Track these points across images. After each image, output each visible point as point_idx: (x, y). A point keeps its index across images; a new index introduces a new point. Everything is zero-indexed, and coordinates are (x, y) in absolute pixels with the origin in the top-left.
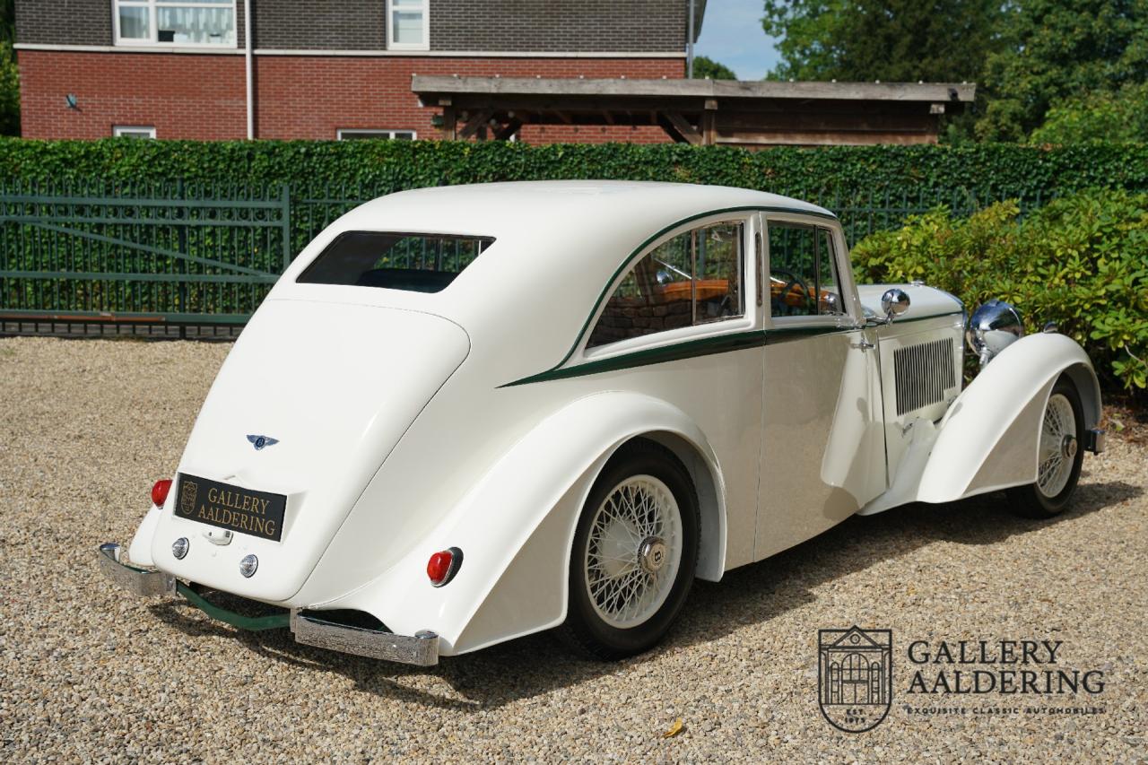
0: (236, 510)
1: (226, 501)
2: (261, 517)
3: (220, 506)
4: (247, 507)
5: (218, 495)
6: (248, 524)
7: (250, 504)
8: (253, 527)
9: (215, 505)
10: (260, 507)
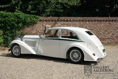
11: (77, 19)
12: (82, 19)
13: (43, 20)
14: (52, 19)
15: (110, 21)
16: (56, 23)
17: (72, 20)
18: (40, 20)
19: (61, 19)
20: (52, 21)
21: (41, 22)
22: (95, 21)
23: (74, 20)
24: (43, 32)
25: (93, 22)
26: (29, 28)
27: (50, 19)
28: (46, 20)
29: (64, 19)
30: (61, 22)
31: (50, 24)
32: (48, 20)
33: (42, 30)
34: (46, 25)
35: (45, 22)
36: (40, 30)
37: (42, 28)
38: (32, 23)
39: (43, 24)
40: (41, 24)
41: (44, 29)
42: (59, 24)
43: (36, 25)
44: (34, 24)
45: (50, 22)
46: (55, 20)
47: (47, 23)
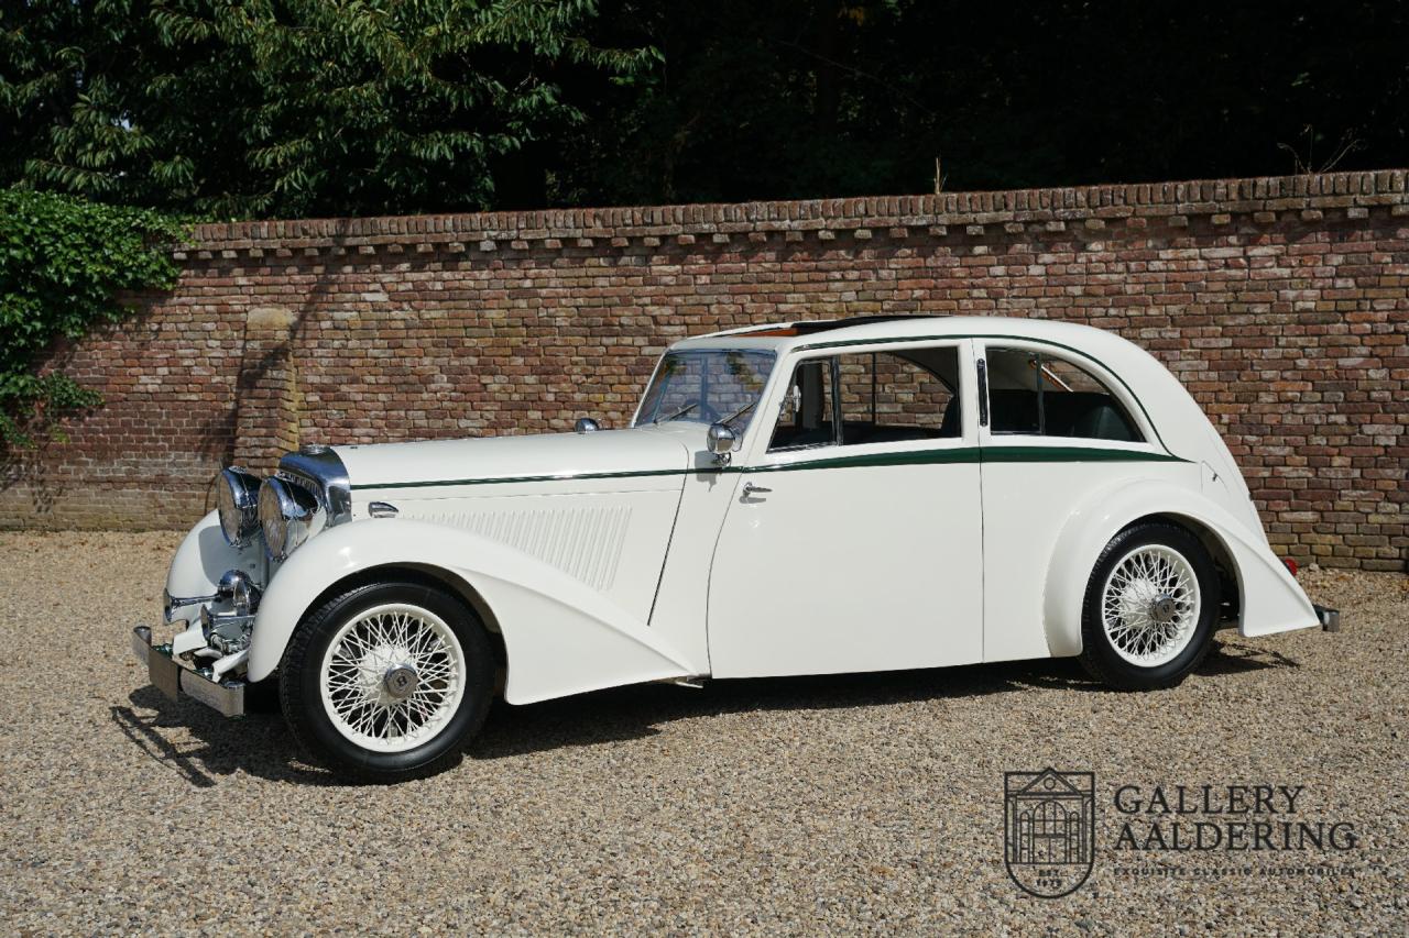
11: (543, 234)
12: (598, 228)
13: (216, 254)
14: (297, 243)
15: (922, 240)
16: (340, 287)
17: (487, 246)
18: (193, 260)
19: (380, 240)
20: (301, 259)
21: (207, 282)
22: (746, 244)
23: (508, 242)
25: (731, 263)
26: (109, 336)
27: (275, 245)
28: (242, 252)
29: (406, 239)
30: (383, 271)
31: (289, 300)
32: (260, 254)
33: (219, 358)
34: (252, 304)
35: (245, 275)
36: (201, 357)
37: (218, 343)
38: (131, 293)
39: (223, 298)
40: (208, 302)
41: (233, 352)
42: (375, 299)
43: (168, 309)
44: (147, 297)
45: (286, 279)
46: (323, 250)
47: (257, 284)
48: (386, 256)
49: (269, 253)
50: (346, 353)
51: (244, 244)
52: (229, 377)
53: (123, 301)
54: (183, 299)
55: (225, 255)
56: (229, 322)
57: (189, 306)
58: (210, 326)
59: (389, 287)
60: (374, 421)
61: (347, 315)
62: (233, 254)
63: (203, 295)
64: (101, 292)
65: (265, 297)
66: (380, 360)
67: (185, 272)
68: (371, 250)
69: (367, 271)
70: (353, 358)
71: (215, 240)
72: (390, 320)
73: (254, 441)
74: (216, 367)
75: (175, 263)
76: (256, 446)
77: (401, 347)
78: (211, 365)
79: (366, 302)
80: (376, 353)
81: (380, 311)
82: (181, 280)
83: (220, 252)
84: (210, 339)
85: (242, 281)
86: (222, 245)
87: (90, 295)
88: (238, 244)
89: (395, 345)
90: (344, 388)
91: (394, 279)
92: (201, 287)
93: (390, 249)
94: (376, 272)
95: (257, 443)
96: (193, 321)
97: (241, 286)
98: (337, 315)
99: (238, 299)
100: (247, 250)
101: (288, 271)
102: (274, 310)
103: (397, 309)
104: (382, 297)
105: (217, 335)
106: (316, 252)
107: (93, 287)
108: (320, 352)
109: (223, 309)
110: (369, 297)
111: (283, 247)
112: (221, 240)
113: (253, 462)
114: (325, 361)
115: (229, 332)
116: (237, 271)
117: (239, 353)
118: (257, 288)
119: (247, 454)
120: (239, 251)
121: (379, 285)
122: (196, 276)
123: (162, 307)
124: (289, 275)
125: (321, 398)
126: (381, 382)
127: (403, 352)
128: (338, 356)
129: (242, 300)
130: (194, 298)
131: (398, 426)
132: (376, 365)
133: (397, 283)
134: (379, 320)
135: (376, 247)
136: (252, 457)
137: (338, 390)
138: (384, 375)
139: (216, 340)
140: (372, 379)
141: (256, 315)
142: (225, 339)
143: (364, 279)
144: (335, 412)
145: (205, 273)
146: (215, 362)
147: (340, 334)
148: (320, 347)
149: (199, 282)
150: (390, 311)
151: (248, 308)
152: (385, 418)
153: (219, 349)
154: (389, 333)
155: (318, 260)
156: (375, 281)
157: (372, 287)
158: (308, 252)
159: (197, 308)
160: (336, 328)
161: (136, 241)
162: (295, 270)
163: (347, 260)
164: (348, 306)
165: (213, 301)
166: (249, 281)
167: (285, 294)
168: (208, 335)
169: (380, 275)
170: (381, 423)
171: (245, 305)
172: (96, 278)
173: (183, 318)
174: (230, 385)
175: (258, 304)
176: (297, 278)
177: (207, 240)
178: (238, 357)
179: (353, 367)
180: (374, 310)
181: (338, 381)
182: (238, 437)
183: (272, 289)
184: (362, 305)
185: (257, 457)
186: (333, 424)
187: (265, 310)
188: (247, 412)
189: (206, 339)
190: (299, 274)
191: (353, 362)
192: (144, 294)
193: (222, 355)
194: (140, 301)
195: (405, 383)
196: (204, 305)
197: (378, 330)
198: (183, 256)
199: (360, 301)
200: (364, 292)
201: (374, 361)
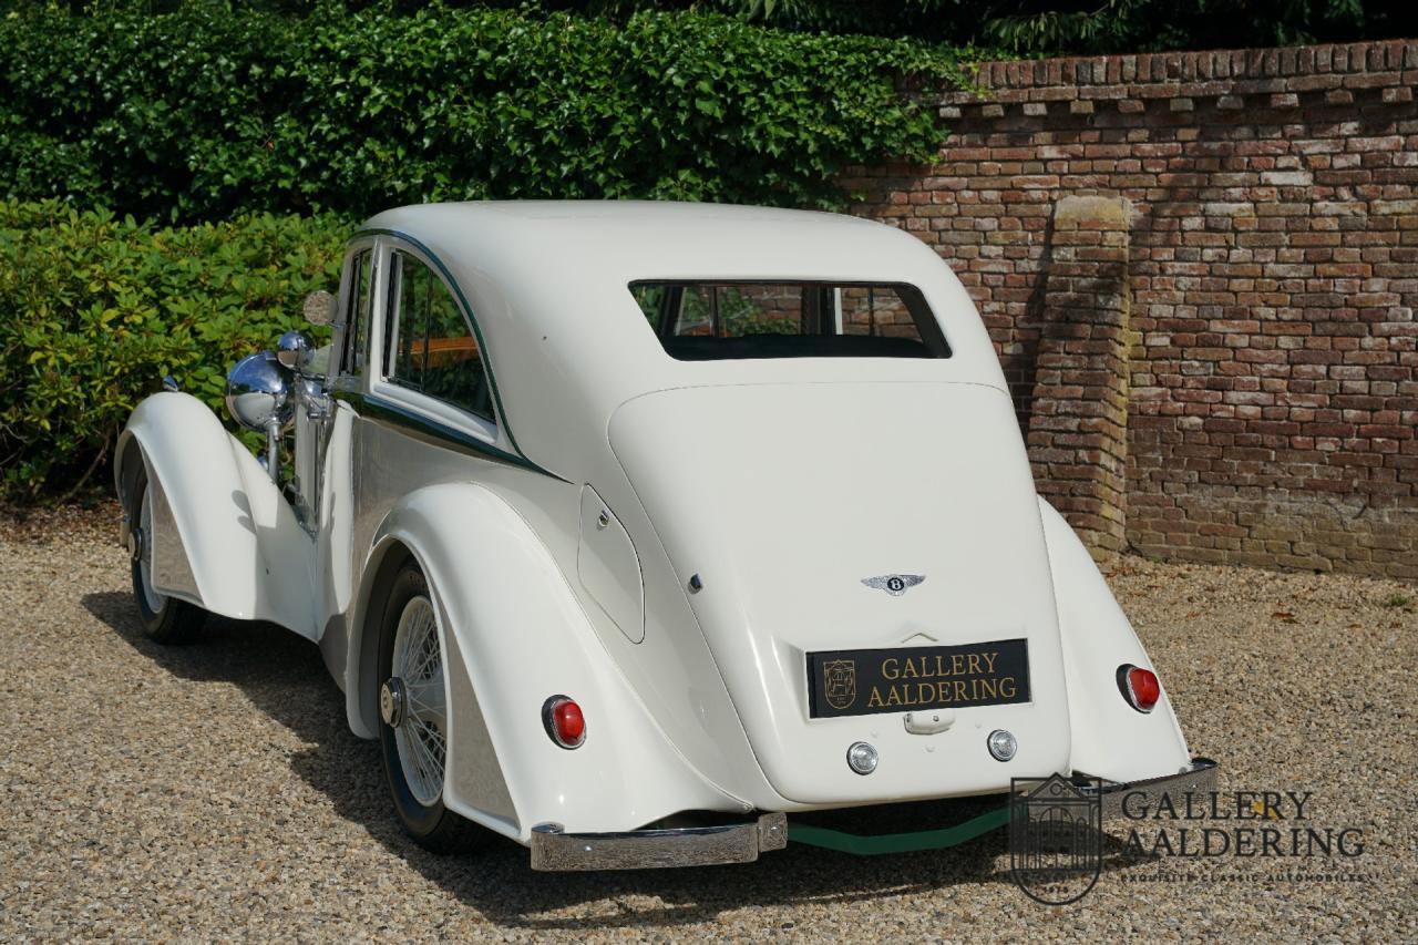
0: (942, 679)
1: (919, 671)
2: (989, 678)
3: (913, 683)
4: (959, 669)
5: (902, 666)
6: (969, 692)
7: (966, 665)
8: (980, 695)
9: (899, 683)
10: (983, 664)
13: (1013, 109)
16: (1223, 162)
18: (973, 121)
20: (1160, 116)
21: (989, 155)
24: (1017, 307)
27: (1118, 93)
28: (1058, 107)
29: (1363, 80)
30: (1309, 135)
31: (1128, 183)
32: (1089, 108)
33: (1000, 273)
34: (1063, 188)
35: (1055, 143)
36: (969, 271)
37: (1000, 250)
38: (861, 170)
39: (1014, 179)
40: (987, 185)
41: (1024, 265)
42: (1288, 182)
43: (920, 195)
44: (886, 177)
45: (1127, 149)
46: (1205, 102)
47: (1075, 157)
48: (1317, 111)
49: (1106, 107)
50: (1227, 269)
51: (1062, 93)
52: (1014, 304)
53: (847, 184)
54: (942, 181)
55: (1029, 110)
56: (1020, 218)
57: (955, 191)
58: (988, 223)
59: (1315, 162)
60: (1266, 381)
61: (1233, 208)
62: (1041, 109)
63: (979, 175)
64: (819, 167)
65: (1088, 179)
66: (1289, 281)
67: (951, 139)
68: (1293, 99)
69: (1279, 135)
70: (1237, 277)
71: (1010, 86)
72: (1313, 216)
73: (1065, 406)
74: (992, 288)
75: (941, 123)
76: (1066, 414)
77: (1331, 261)
78: (983, 283)
79: (1270, 185)
80: (1280, 269)
81: (1295, 200)
82: (945, 151)
83: (1020, 105)
84: (987, 243)
85: (1049, 152)
86: (1023, 95)
87: (801, 172)
88: (1055, 92)
89: (1318, 257)
90: (1216, 326)
91: (1327, 149)
92: (978, 162)
93: (1331, 98)
94: (1294, 137)
95: (1069, 409)
96: (960, 214)
97: (1046, 161)
98: (1214, 208)
99: (1035, 181)
100: (1067, 103)
101: (1132, 136)
102: (1103, 199)
103: (1326, 198)
104: (1301, 179)
105: (1000, 237)
106: (1190, 105)
107: (806, 162)
108: (1178, 267)
109: (1012, 196)
110: (1276, 178)
111: (1130, 97)
112: (1024, 87)
113: (1061, 439)
114: (1185, 282)
115: (1020, 233)
116: (1044, 136)
117: (1034, 266)
118: (1074, 164)
119: (1052, 427)
120: (1050, 105)
121: (1296, 158)
122: (971, 145)
123: (908, 192)
124: (1133, 143)
125: (1173, 342)
126: (1285, 317)
127: (1332, 269)
128: (1210, 273)
129: (1046, 182)
130: (965, 180)
131: (1313, 389)
132: (1278, 290)
133: (1332, 155)
134: (1291, 217)
135: (1301, 95)
136: (1061, 432)
137: (1206, 330)
138: (1292, 305)
139: (996, 245)
140: (1270, 313)
141: (1070, 207)
142: (1012, 244)
143: (1272, 149)
144: (1196, 364)
145: (985, 140)
146: (991, 280)
147: (1219, 239)
148: (1177, 259)
149: (975, 153)
150: (1312, 201)
151: (1055, 195)
152: (1289, 377)
153: (1002, 260)
154: (1308, 237)
155: (1190, 118)
156: (1290, 152)
157: (1282, 162)
158: (1174, 106)
159: (968, 194)
160: (1208, 229)
161: (882, 88)
162: (1145, 134)
163: (1243, 116)
164: (1236, 192)
165: (998, 184)
166: (1062, 152)
167: (1124, 173)
168: (985, 238)
169: (1301, 142)
170: (1281, 384)
171: (1050, 190)
172: (812, 147)
173: (944, 210)
174: (1014, 316)
175: (1074, 190)
176: (1148, 147)
177: (997, 87)
178: (1032, 273)
179: (1235, 293)
180: (1284, 200)
181: (1206, 315)
182: (1036, 399)
183: (1099, 165)
184: (1262, 192)
185: (1069, 432)
186: (1191, 383)
187: (1085, 199)
188: (1052, 361)
189: (978, 244)
190: (1150, 140)
191: (1236, 284)
192: (882, 172)
193: (1005, 270)
194: (873, 183)
195: (1331, 320)
196: (979, 190)
197: (1288, 232)
198: (955, 113)
199: (1260, 185)
200: (1268, 170)
201: (1276, 283)
